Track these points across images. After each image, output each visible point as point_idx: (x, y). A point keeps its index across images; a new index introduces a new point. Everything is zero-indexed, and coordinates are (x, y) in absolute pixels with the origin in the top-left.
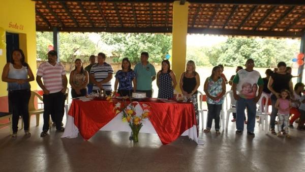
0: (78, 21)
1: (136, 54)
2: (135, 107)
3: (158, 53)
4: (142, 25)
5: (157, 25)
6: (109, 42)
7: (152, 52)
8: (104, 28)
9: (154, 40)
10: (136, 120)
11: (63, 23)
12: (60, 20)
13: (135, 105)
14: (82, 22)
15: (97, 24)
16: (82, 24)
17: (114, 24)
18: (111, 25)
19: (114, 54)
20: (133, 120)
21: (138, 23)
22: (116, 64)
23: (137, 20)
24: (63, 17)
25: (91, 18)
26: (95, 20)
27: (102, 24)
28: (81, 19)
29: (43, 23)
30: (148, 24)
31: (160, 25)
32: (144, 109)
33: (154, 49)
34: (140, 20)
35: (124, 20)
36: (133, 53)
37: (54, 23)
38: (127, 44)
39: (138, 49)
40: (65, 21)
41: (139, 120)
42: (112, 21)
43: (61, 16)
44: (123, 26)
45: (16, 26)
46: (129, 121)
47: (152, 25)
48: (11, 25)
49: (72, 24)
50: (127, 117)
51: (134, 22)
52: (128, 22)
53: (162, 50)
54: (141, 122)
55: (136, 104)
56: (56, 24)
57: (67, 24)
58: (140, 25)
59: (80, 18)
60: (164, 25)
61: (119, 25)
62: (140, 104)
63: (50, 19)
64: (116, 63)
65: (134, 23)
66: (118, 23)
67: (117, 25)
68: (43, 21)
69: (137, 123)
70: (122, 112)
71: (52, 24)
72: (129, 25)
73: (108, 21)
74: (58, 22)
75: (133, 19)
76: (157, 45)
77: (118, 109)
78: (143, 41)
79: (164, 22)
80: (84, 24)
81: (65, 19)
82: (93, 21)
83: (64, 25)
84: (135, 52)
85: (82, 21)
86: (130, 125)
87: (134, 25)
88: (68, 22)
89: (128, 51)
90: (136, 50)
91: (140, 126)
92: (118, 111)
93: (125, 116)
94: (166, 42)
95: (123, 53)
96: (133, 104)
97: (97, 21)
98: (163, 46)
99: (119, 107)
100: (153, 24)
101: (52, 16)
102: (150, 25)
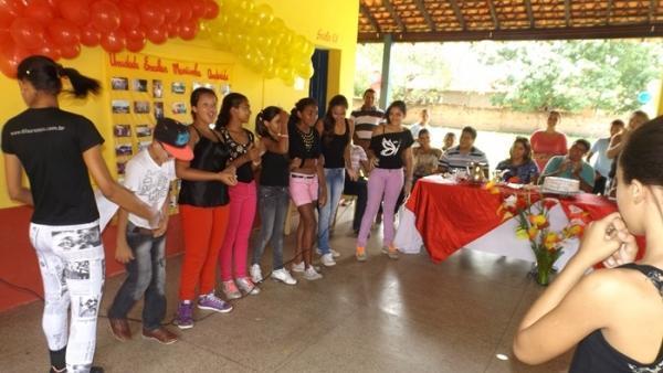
0: (434, 19)
1: (549, 86)
2: (549, 209)
3: (610, 86)
4: (583, 21)
5: (624, 20)
6: (485, 60)
7: (593, 83)
8: (489, 32)
9: (602, 53)
10: (550, 238)
11: (404, 24)
12: (399, 19)
13: (550, 205)
14: (442, 22)
15: (474, 24)
16: (441, 25)
17: (512, 23)
18: (507, 23)
19: (494, 88)
20: (543, 239)
21: (573, 17)
22: (498, 110)
23: (572, 11)
24: (407, 14)
25: (464, 11)
26: (471, 15)
27: (485, 24)
28: (442, 15)
29: (368, 27)
30: (597, 18)
31: (631, 19)
32: (570, 217)
33: (599, 76)
34: (578, 10)
35: (538, 12)
36: (541, 84)
37: (386, 27)
38: (530, 63)
39: (555, 75)
40: (410, 20)
41: (557, 240)
42: (510, 16)
43: (402, 11)
44: (533, 25)
45: (326, 37)
46: (531, 239)
47: (611, 20)
48: (320, 36)
49: (421, 26)
50: (527, 229)
51: (561, 14)
52: (548, 15)
53: (622, 79)
54: (561, 244)
55: (553, 204)
56: (391, 27)
57: (411, 27)
58: (576, 20)
59: (439, 12)
60: (643, 18)
61: (524, 23)
62: (563, 205)
63: (382, 18)
64: (498, 106)
65: (562, 18)
66: (522, 20)
67: (519, 23)
68: (368, 24)
69: (551, 246)
70: (518, 217)
71: (383, 27)
72: (550, 22)
73: (501, 16)
74: (395, 24)
75: (561, 7)
76: (607, 66)
77: (510, 209)
78: (573, 56)
79: (644, 11)
80: (446, 25)
81: (411, 16)
82: (467, 18)
83: (405, 29)
84: (547, 83)
85: (443, 18)
86: (534, 248)
87: (563, 22)
88: (414, 23)
89: (529, 81)
90: (551, 78)
91: (555, 253)
92: (508, 214)
93: (524, 225)
94: (637, 58)
95: (516, 84)
96: (544, 204)
97: (476, 18)
98: (626, 67)
99: (513, 205)
100: (614, 16)
101: (386, 11)
102: (604, 19)
